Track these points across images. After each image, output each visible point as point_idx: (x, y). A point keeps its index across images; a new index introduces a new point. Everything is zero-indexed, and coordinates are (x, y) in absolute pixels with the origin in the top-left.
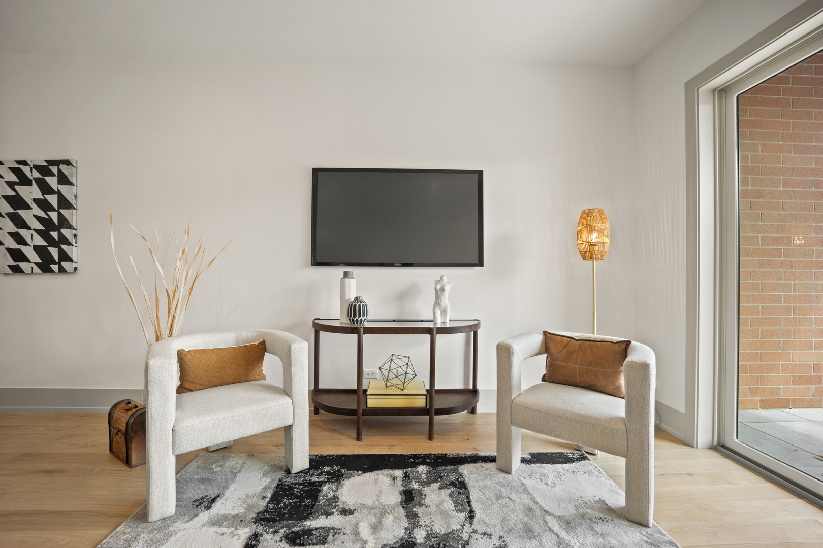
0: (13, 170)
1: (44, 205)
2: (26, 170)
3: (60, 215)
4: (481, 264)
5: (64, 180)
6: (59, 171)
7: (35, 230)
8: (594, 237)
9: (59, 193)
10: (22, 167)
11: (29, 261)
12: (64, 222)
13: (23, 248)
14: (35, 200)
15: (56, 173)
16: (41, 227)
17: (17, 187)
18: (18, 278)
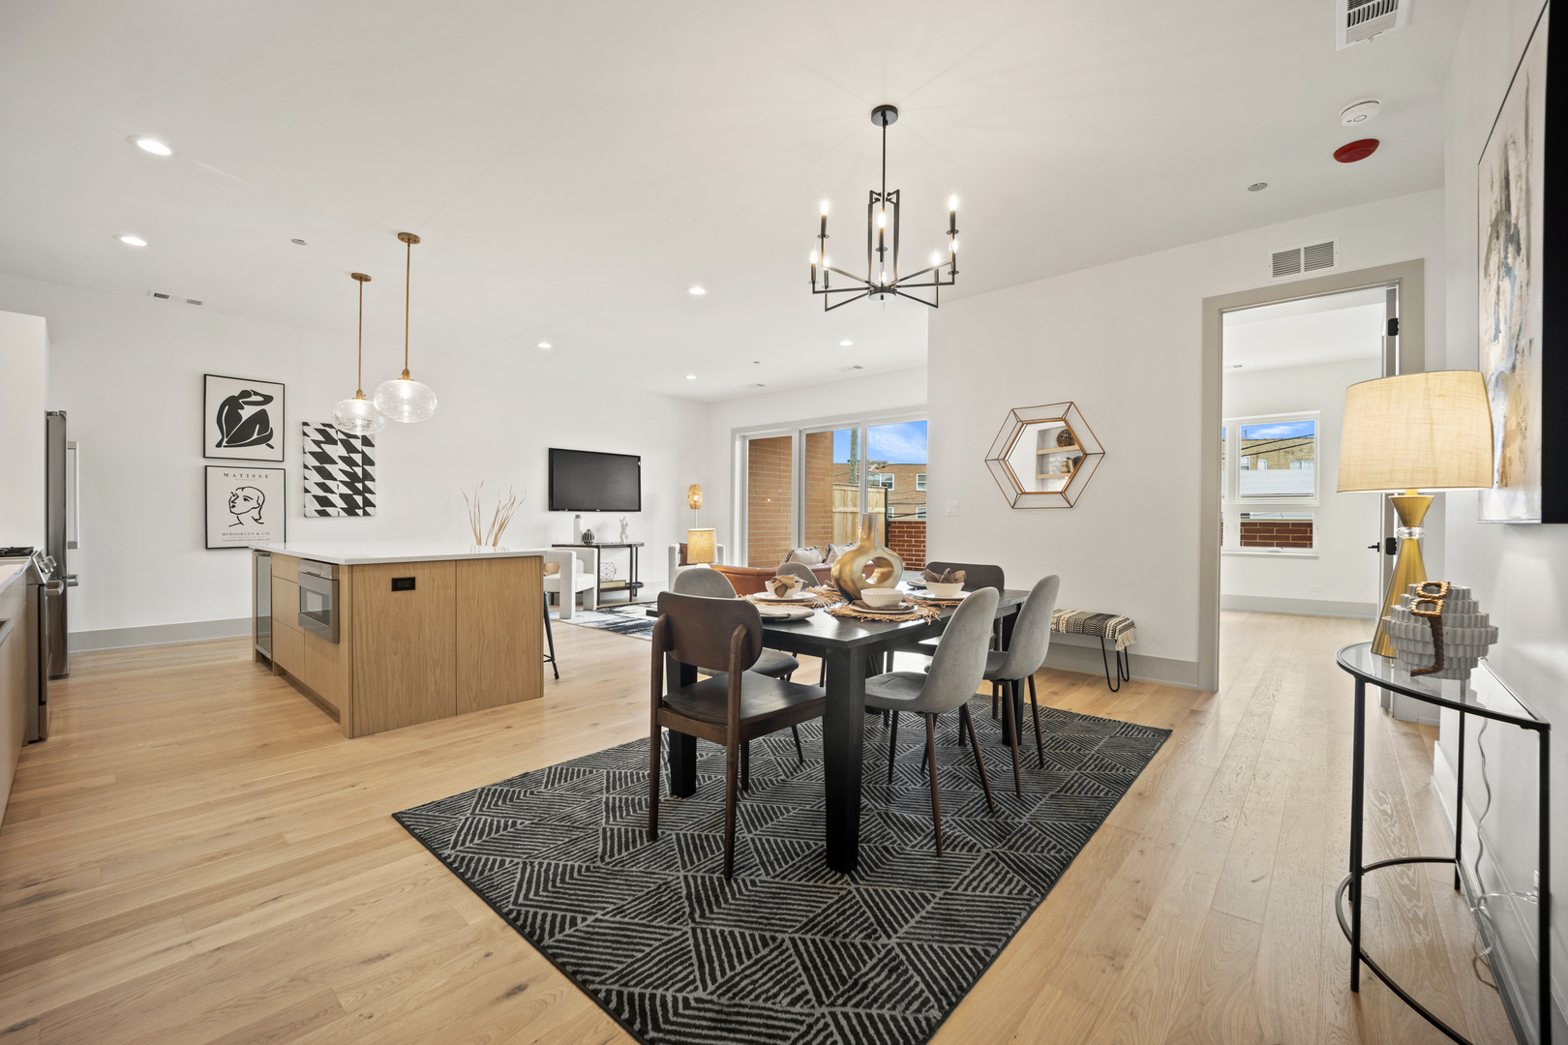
0: (319, 431)
1: (349, 461)
2: (331, 431)
3: (364, 470)
4: (640, 510)
5: (367, 443)
7: (341, 482)
8: (696, 498)
9: (363, 453)
10: (327, 429)
11: (335, 506)
12: (367, 476)
13: (329, 495)
14: (340, 457)
15: (359, 436)
16: (347, 479)
17: (323, 445)
18: (325, 519)
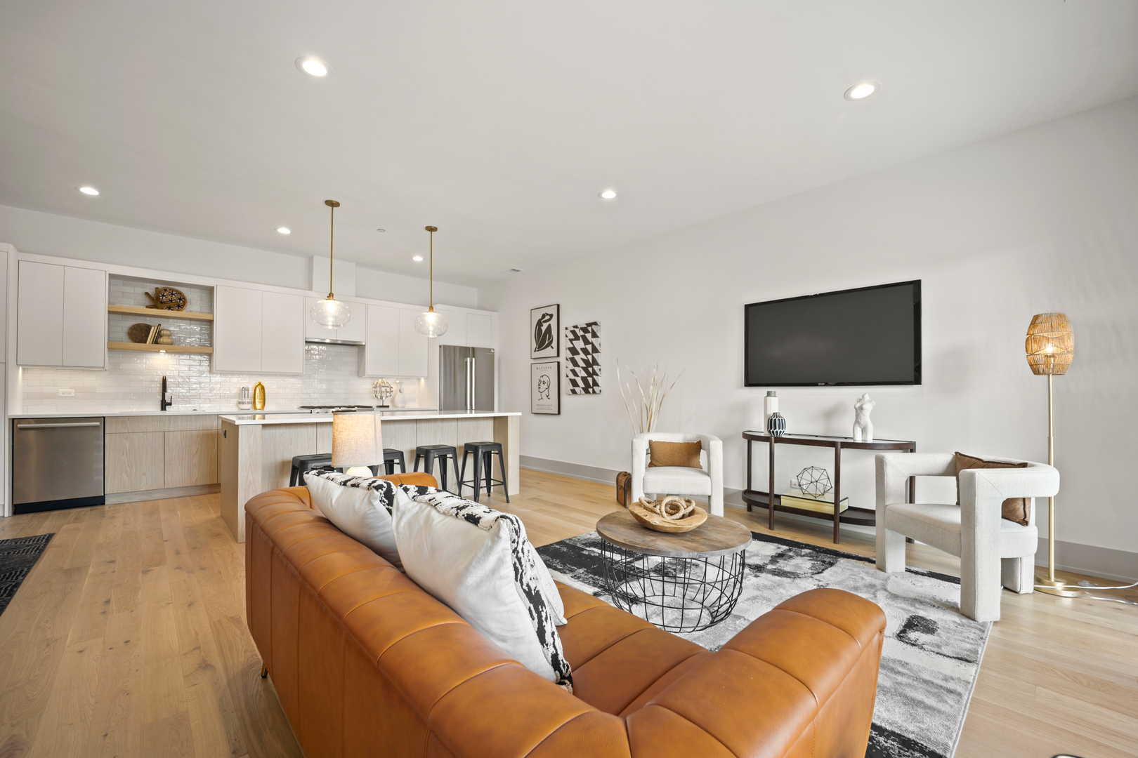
0: (572, 332)
1: (585, 351)
2: (577, 330)
3: (593, 357)
4: (917, 380)
5: (594, 335)
6: (592, 329)
7: (582, 367)
8: (1049, 348)
9: (592, 343)
10: (575, 329)
11: (579, 387)
12: (595, 362)
13: (577, 379)
14: (581, 349)
15: (590, 331)
16: (585, 366)
17: (574, 342)
18: (574, 396)
